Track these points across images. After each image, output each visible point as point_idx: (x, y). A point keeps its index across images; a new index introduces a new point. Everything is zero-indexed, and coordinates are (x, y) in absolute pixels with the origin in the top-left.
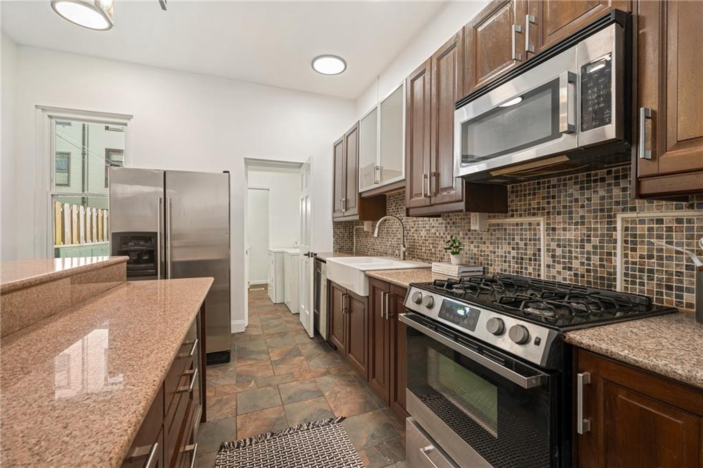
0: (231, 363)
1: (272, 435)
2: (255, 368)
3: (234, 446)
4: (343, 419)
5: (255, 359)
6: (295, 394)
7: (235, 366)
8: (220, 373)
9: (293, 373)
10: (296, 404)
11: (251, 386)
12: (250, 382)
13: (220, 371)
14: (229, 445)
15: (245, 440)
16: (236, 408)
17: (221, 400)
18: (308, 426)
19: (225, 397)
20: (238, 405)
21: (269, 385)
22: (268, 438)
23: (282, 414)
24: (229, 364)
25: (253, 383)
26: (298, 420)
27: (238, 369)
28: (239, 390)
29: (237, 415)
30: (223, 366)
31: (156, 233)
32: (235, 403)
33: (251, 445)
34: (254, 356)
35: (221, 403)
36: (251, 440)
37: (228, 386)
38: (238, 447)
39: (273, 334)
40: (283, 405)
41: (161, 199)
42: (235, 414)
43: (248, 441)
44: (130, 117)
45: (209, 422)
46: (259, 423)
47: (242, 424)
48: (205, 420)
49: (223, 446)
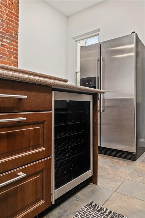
0: (136, 162)
3: (97, 208)
8: (126, 164)
11: (138, 179)
12: (140, 177)
13: (126, 163)
14: (96, 206)
15: (107, 210)
16: (118, 188)
17: (114, 178)
19: (117, 178)
20: (121, 186)
24: (134, 162)
28: (129, 178)
29: (115, 191)
30: (129, 162)
31: (96, 77)
32: (120, 184)
35: (112, 180)
37: (124, 173)
38: (98, 211)
42: (114, 190)
43: (107, 213)
45: (98, 185)
47: (113, 199)
48: (96, 183)
49: (91, 204)
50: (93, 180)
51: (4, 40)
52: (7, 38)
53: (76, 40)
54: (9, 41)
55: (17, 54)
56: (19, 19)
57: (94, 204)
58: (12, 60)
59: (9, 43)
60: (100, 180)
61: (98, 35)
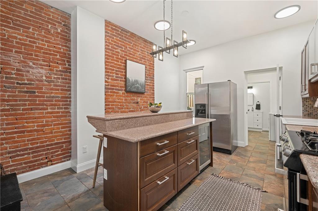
0: (232, 155)
1: (231, 180)
2: (239, 160)
4: (265, 192)
5: (241, 157)
6: (250, 174)
7: (232, 157)
9: (255, 168)
10: (247, 177)
11: (234, 164)
12: (235, 163)
15: (220, 177)
16: (224, 168)
17: (220, 164)
18: (246, 185)
19: (222, 164)
21: (241, 167)
22: (228, 180)
23: (239, 177)
25: (235, 164)
26: (244, 181)
27: (233, 158)
28: (229, 164)
29: (223, 170)
31: (206, 104)
33: (222, 178)
34: (242, 156)
36: (222, 177)
37: (226, 161)
38: (217, 177)
39: (258, 152)
40: (242, 175)
41: (207, 93)
43: (221, 177)
44: (203, 67)
46: (229, 175)
47: (223, 173)
48: (212, 166)
49: (213, 174)
50: (211, 165)
51: (148, 81)
52: (149, 80)
53: (186, 71)
54: (150, 81)
55: (154, 88)
56: (155, 66)
57: (214, 174)
58: (152, 92)
59: (150, 83)
60: (214, 165)
61: (202, 69)
